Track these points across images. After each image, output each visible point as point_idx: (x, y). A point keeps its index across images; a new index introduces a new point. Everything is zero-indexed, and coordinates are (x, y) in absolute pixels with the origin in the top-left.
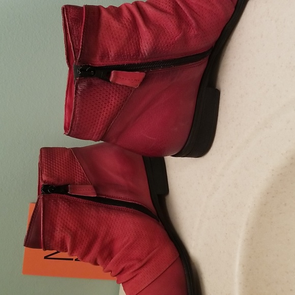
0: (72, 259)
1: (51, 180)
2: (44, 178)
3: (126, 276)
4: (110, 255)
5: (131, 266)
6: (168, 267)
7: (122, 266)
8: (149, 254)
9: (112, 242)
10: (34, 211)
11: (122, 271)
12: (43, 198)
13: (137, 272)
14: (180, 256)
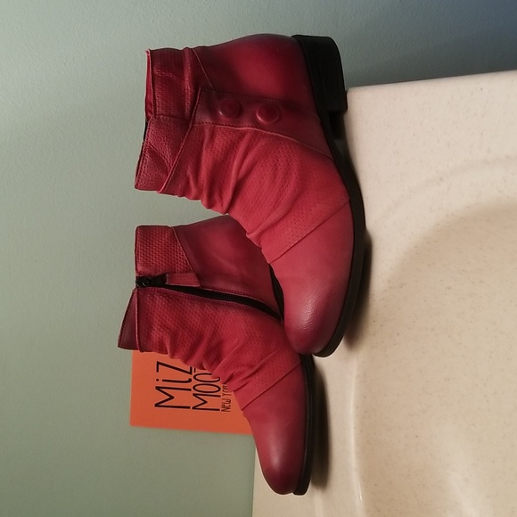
0: (189, 408)
1: (148, 271)
2: (140, 268)
3: (235, 383)
4: (218, 359)
5: (241, 373)
6: (284, 375)
7: (230, 372)
8: (262, 359)
9: (220, 344)
10: (128, 308)
11: (231, 378)
12: (138, 293)
13: (247, 380)
14: (301, 363)
